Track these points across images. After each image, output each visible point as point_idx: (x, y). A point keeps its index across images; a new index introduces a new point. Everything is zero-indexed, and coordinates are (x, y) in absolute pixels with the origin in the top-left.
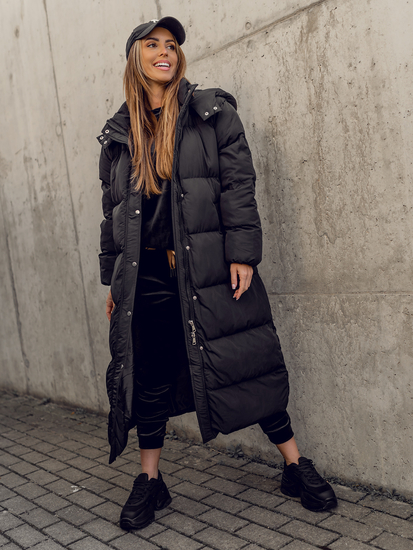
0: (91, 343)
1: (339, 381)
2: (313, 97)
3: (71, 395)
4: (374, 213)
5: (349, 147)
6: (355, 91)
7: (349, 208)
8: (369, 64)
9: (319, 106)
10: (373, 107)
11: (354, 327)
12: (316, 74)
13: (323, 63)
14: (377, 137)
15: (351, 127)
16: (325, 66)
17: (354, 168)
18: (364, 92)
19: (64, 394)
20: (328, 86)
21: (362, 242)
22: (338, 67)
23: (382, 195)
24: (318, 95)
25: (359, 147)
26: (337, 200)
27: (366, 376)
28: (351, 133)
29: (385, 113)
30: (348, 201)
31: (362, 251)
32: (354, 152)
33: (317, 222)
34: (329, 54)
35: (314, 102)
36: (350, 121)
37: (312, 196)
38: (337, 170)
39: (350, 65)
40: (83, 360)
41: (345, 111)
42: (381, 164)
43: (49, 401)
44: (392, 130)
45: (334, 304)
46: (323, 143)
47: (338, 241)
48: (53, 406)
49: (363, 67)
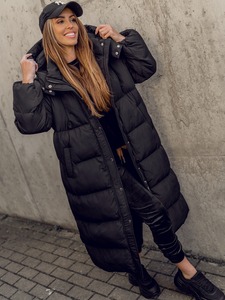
0: (28, 184)
1: (202, 205)
2: (161, 34)
3: (21, 213)
4: (215, 108)
5: (192, 67)
6: (192, 30)
7: (197, 105)
8: (201, 12)
9: (167, 41)
10: (207, 41)
11: (208, 176)
12: (162, 19)
13: (166, 12)
14: (212, 60)
15: (192, 54)
16: (168, 14)
17: (197, 80)
18: (199, 30)
19: (16, 212)
20: (171, 27)
21: (208, 125)
22: (177, 14)
23: (220, 97)
24: (165, 33)
25: (199, 67)
26: (187, 100)
27: (220, 203)
28: (192, 58)
29: (217, 45)
30: (196, 101)
31: (209, 131)
32: (196, 70)
33: (175, 113)
34: (169, 5)
35: (163, 37)
36: (191, 50)
37: (169, 98)
38: (185, 82)
39: (187, 13)
40: (25, 194)
41: (186, 44)
42: (217, 77)
43: (7, 216)
44: (223, 56)
45: (193, 162)
46: (173, 64)
47: (191, 125)
48: (10, 219)
49: (197, 14)
